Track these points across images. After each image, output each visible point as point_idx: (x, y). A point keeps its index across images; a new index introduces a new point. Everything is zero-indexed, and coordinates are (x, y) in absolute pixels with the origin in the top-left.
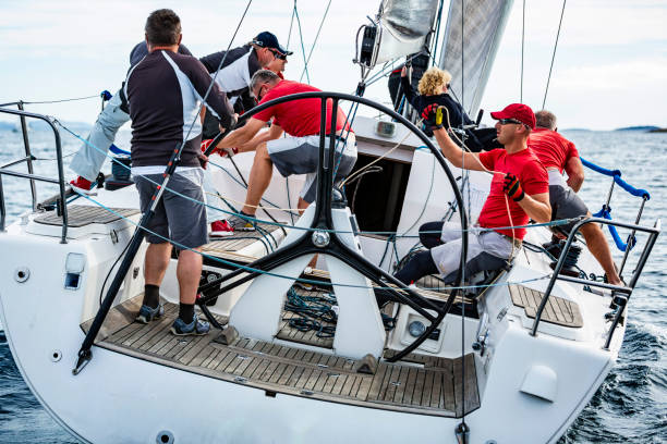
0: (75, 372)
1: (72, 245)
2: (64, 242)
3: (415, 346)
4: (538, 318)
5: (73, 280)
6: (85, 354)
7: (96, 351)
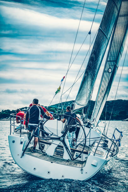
0: (21, 157)
1: (22, 137)
2: (20, 137)
3: (76, 158)
4: (95, 153)
5: (21, 143)
6: (23, 155)
7: (25, 154)
